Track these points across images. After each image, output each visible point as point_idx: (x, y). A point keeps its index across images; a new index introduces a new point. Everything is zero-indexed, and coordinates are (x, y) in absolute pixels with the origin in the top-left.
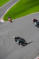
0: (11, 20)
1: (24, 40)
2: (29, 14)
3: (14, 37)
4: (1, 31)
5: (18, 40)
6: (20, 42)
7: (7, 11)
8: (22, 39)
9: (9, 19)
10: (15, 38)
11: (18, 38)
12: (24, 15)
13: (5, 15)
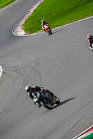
0: (49, 28)
1: (52, 94)
2: (86, 16)
3: (27, 88)
4: (19, 57)
5: (36, 95)
6: (41, 99)
7: (32, 10)
8: (48, 91)
9: (45, 26)
10: (28, 91)
11: (37, 89)
12: (72, 20)
13: (28, 19)
